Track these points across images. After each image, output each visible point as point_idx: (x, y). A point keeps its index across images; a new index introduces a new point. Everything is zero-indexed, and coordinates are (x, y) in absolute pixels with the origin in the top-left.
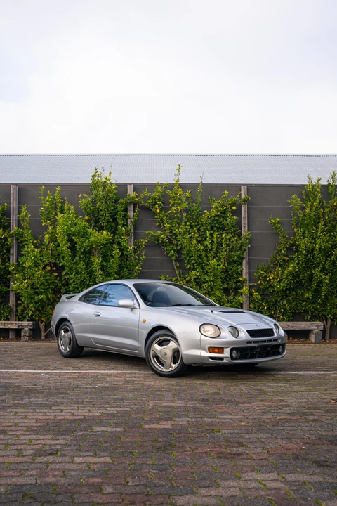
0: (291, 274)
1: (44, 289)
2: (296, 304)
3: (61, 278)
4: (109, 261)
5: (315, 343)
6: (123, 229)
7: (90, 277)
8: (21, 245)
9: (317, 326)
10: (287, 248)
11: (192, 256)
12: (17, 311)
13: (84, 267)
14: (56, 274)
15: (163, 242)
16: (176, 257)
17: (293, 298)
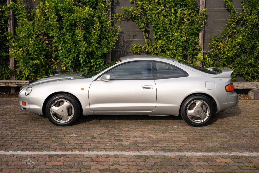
0: (239, 44)
1: (37, 55)
2: (240, 67)
3: (51, 45)
4: (91, 33)
5: (254, 99)
6: (103, 5)
7: (76, 46)
8: (17, 17)
9: (256, 86)
10: (236, 22)
11: (159, 29)
12: (16, 71)
13: (71, 37)
14: (47, 42)
15: (135, 16)
16: (146, 29)
17: (237, 63)
